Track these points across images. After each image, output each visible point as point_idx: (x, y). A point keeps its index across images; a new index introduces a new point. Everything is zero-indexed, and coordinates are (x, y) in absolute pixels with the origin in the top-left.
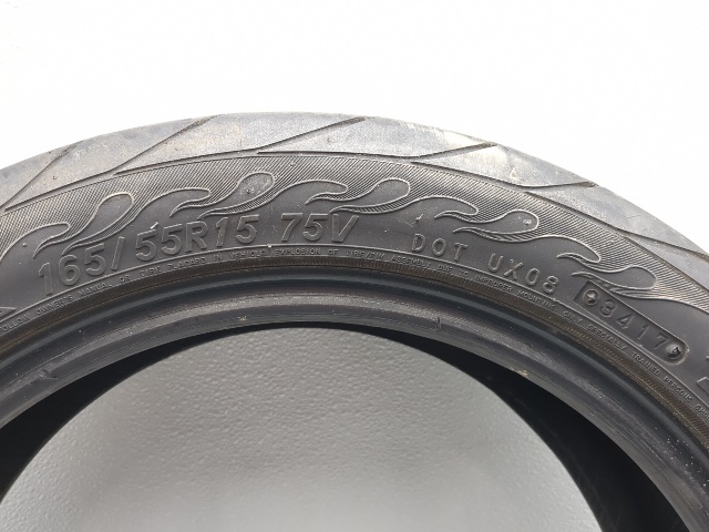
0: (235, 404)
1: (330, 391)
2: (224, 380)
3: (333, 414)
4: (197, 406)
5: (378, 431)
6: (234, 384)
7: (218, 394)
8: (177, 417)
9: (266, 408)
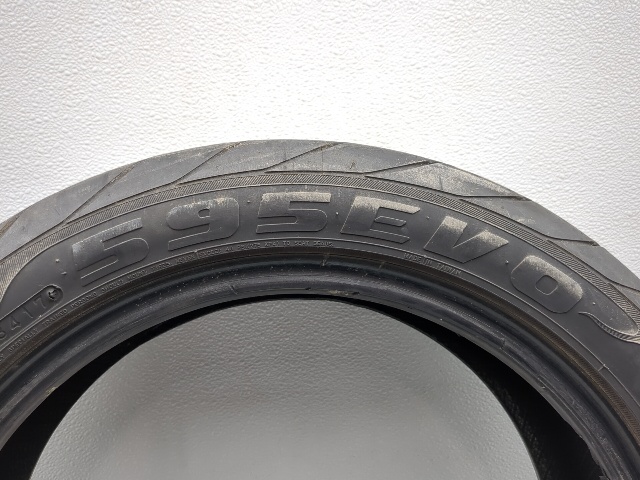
0: (250, 344)
1: (324, 337)
2: (243, 324)
3: (325, 355)
4: (220, 343)
5: (361, 370)
6: (249, 327)
7: (237, 335)
8: (204, 352)
9: (274, 348)
